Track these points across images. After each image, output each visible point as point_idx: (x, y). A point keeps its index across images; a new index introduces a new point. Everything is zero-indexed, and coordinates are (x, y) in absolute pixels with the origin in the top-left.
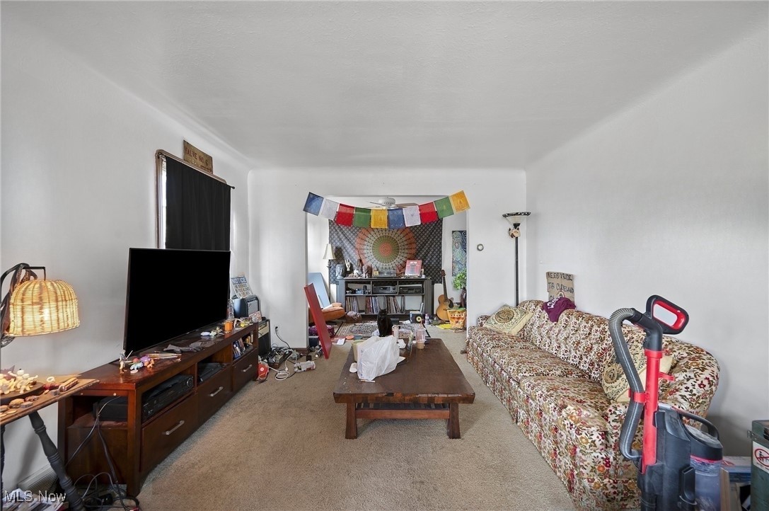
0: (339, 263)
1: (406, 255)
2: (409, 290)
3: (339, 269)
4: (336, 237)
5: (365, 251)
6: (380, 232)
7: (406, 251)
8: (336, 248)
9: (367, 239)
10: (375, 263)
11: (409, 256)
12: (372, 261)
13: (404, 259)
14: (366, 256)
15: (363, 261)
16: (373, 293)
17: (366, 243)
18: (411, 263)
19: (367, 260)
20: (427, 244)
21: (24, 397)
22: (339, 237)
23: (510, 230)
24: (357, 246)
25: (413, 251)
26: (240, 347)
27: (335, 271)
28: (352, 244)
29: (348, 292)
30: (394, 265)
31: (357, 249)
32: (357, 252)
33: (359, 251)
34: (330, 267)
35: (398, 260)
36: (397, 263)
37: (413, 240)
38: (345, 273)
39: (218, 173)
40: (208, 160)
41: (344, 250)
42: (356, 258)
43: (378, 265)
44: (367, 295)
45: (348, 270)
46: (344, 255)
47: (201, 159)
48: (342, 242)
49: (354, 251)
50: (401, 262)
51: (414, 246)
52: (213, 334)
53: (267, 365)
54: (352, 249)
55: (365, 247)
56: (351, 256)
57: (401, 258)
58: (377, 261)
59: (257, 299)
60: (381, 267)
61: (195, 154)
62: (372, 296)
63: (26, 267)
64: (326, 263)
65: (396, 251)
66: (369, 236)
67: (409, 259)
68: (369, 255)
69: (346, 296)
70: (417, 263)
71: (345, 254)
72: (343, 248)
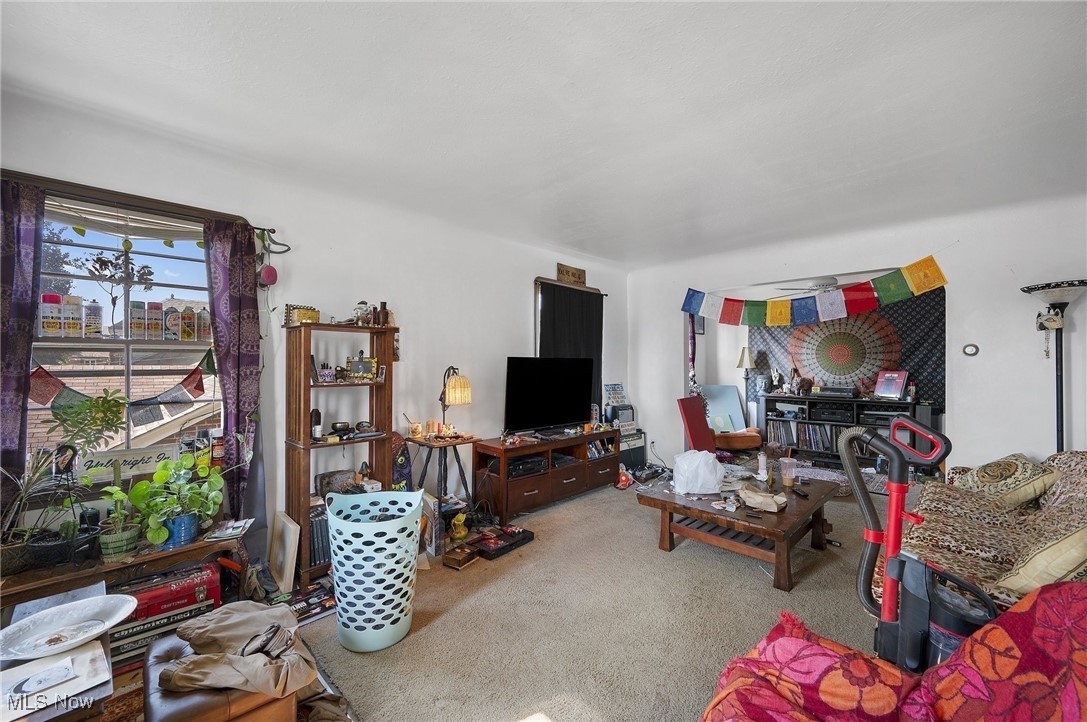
0: (762, 374)
1: (879, 363)
2: (878, 419)
3: (761, 382)
4: (759, 337)
5: (804, 357)
6: (831, 327)
7: (881, 356)
8: (759, 352)
9: (807, 339)
10: (820, 375)
11: (886, 364)
12: (816, 371)
13: (876, 369)
14: (805, 363)
15: (800, 371)
16: (810, 419)
17: (805, 344)
18: (887, 375)
19: (807, 369)
20: (926, 345)
21: (451, 438)
22: (762, 337)
23: (1039, 315)
24: (791, 349)
25: (895, 356)
26: (596, 448)
27: (756, 385)
28: (783, 347)
29: (770, 413)
30: (855, 379)
31: (790, 353)
32: (790, 357)
33: (793, 356)
34: (747, 379)
35: (863, 371)
36: (861, 376)
37: (895, 337)
38: (770, 387)
39: (591, 283)
40: (580, 275)
41: (770, 356)
42: (789, 367)
43: (825, 378)
44: (800, 420)
45: (775, 383)
46: (770, 362)
47: (573, 275)
48: (768, 344)
49: (786, 357)
50: (870, 374)
51: (897, 347)
52: (573, 431)
53: (630, 476)
54: (782, 353)
55: (804, 351)
56: (781, 363)
57: (870, 367)
58: (823, 372)
59: (632, 408)
60: (831, 380)
61: (568, 272)
62: (808, 424)
63: (453, 368)
64: (742, 373)
65: (860, 355)
66: (811, 333)
67: (887, 369)
68: (810, 362)
69: (767, 420)
70: (900, 377)
71: (772, 362)
72: (768, 352)
